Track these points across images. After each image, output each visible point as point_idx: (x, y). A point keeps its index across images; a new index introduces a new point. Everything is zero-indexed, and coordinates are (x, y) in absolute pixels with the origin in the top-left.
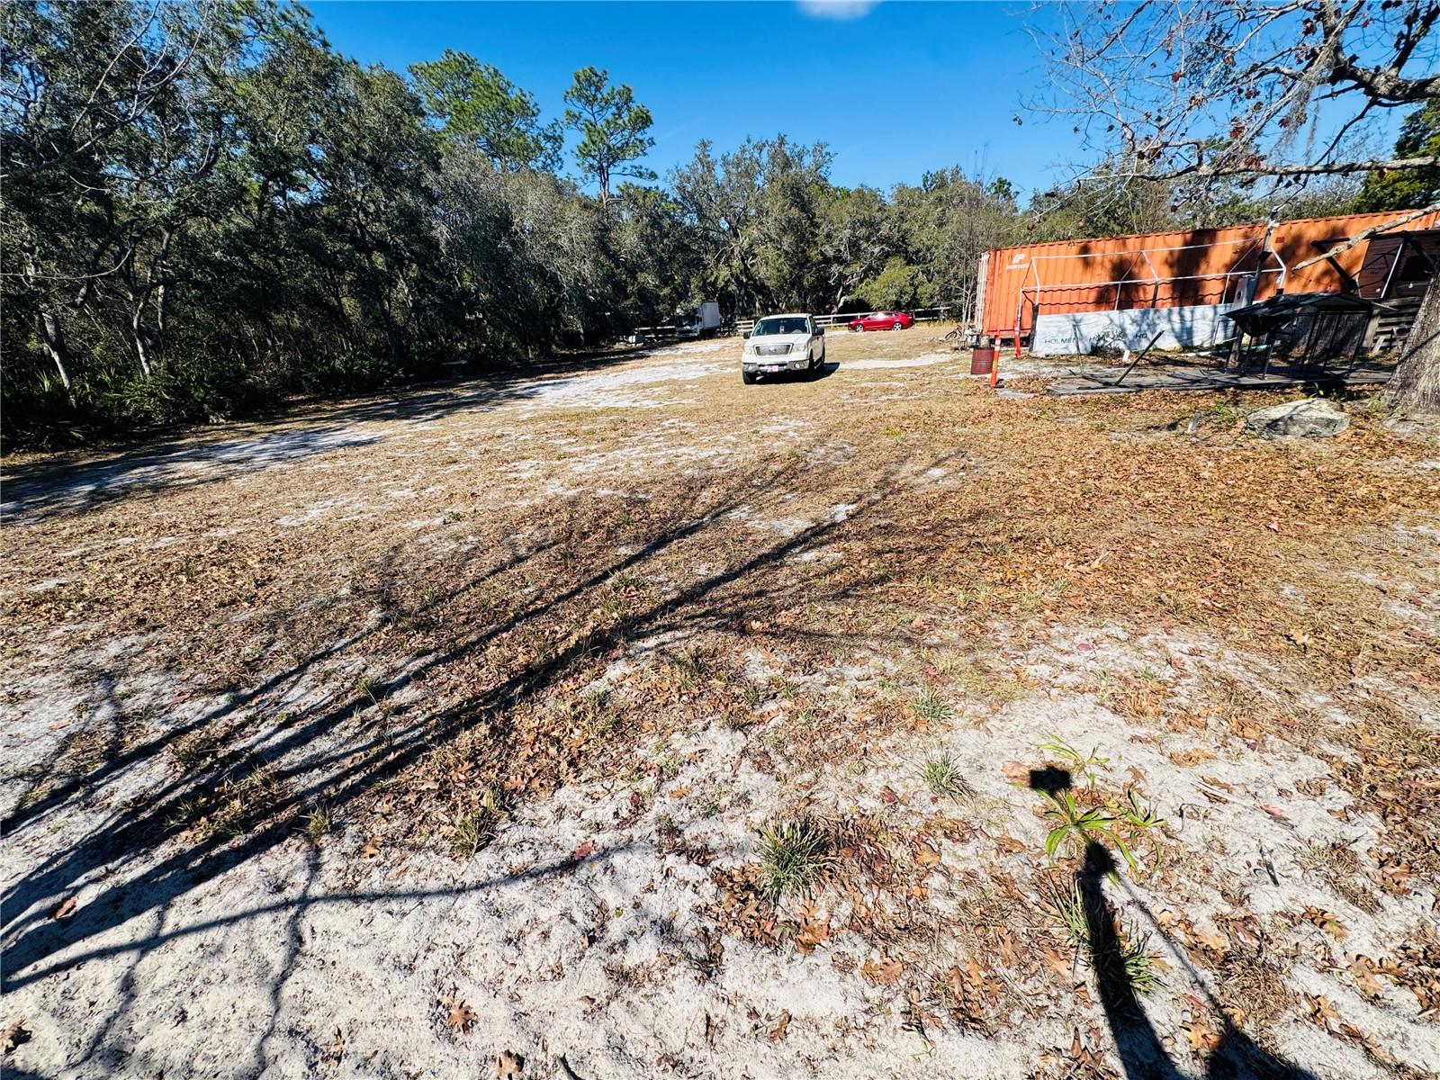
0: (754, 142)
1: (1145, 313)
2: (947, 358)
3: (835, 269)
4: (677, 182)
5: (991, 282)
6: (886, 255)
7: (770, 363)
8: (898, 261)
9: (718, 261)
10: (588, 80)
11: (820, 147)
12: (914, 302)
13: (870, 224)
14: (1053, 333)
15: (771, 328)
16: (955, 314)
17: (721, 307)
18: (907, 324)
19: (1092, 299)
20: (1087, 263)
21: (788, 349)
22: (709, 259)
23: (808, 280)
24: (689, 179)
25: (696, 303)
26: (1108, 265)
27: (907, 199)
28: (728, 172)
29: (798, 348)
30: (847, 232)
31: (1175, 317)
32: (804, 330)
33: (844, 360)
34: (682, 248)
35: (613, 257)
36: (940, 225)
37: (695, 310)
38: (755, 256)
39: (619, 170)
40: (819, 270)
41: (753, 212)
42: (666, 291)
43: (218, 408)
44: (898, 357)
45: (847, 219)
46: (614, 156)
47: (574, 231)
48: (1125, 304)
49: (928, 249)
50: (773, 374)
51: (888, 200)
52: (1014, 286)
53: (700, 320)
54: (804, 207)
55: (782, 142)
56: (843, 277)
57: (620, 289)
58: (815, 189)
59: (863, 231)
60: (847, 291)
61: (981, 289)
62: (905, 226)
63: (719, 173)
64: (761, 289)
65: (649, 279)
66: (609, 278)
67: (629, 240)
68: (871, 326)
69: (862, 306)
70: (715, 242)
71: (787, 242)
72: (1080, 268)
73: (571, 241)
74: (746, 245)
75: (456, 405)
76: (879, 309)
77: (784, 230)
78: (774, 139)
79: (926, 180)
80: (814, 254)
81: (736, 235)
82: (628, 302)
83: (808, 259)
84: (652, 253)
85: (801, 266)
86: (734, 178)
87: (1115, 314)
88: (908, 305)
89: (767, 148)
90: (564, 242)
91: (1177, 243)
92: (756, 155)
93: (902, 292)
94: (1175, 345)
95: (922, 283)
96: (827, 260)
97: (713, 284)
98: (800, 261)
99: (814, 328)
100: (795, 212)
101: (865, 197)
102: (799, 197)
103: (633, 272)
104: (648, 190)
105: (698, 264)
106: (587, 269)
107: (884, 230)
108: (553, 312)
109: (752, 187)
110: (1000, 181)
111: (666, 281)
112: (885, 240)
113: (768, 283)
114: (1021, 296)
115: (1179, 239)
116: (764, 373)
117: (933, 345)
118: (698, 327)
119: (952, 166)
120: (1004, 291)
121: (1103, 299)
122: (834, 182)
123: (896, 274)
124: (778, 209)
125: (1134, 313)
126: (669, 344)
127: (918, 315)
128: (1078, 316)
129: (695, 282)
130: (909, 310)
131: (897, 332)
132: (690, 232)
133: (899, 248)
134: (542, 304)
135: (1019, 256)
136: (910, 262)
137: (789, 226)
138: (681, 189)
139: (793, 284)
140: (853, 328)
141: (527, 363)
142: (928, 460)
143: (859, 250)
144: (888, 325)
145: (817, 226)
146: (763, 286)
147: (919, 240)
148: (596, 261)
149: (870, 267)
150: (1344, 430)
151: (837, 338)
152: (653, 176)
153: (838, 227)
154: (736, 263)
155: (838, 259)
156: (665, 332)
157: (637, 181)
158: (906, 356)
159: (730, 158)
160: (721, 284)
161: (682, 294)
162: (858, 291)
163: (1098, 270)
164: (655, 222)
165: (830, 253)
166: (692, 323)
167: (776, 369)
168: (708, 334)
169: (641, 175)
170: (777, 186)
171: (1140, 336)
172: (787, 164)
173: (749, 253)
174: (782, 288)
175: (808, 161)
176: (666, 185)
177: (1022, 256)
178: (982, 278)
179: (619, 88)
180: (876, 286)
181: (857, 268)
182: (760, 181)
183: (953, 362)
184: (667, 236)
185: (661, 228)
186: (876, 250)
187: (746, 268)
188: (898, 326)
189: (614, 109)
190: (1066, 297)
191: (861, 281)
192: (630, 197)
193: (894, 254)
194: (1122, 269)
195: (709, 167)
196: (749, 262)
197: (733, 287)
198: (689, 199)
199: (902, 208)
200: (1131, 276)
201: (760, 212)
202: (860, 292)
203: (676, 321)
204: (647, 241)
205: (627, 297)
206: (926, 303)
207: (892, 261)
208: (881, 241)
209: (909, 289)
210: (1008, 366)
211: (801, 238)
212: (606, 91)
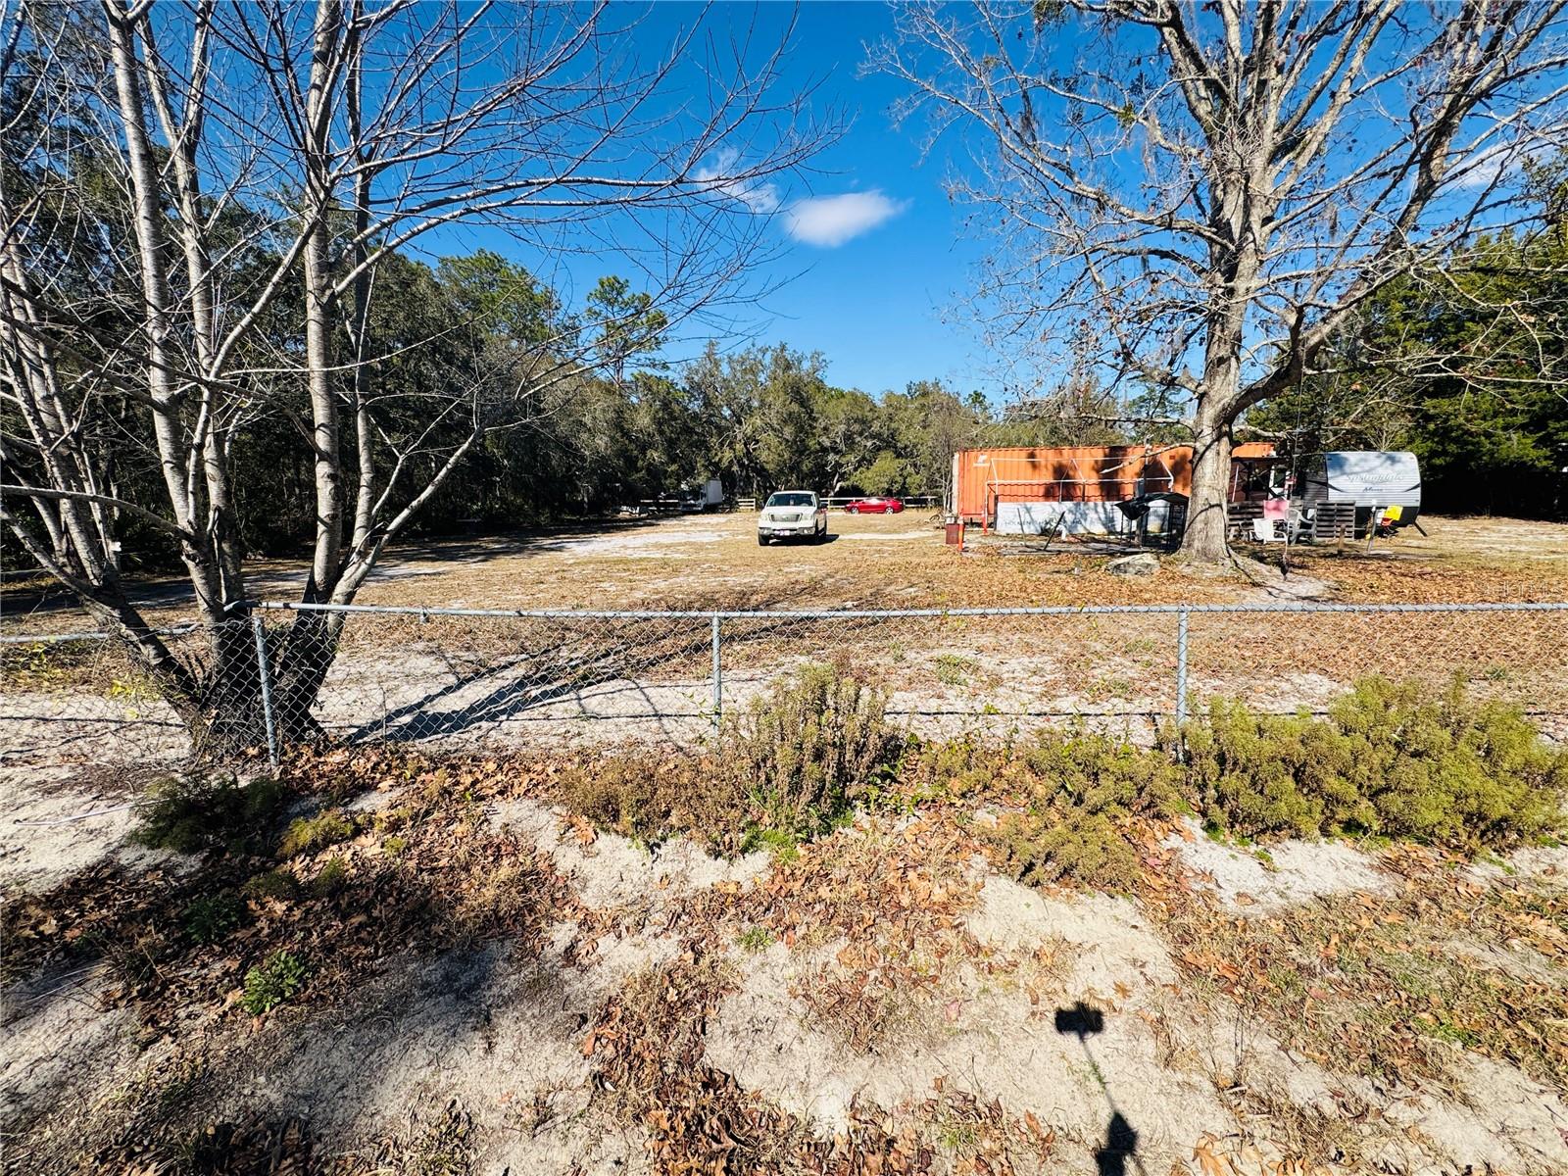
0: (759, 345)
1: (1078, 505)
2: (930, 534)
3: (832, 457)
4: (685, 373)
5: (962, 476)
6: (879, 449)
7: (783, 527)
8: (888, 454)
9: (722, 445)
10: (612, 286)
11: (816, 355)
12: (904, 490)
13: (863, 421)
14: (1009, 516)
15: (783, 501)
16: (938, 502)
17: (724, 485)
18: (898, 509)
19: (1041, 493)
20: (1034, 466)
21: (797, 518)
22: (714, 441)
23: (807, 465)
24: (697, 372)
25: (701, 480)
26: (1050, 468)
27: (895, 404)
28: (733, 368)
29: (806, 517)
30: (843, 427)
31: (1100, 509)
32: (811, 504)
33: (843, 533)
34: (688, 430)
35: (626, 434)
36: (924, 428)
37: (700, 486)
38: (757, 442)
39: (634, 360)
40: (816, 458)
41: (756, 404)
42: (674, 467)
43: (257, 546)
44: (889, 532)
45: (842, 416)
46: (630, 347)
47: (598, 410)
48: (1067, 497)
49: (915, 446)
50: (784, 537)
51: (879, 404)
52: (980, 478)
53: (704, 495)
54: (803, 403)
55: (783, 348)
56: (838, 465)
57: (631, 463)
58: (811, 389)
59: (856, 427)
60: (842, 477)
61: (955, 480)
62: (893, 425)
63: (725, 369)
64: (761, 471)
65: (655, 456)
66: (623, 453)
67: (643, 421)
68: (866, 509)
69: (858, 491)
70: (718, 427)
71: (788, 432)
72: (1030, 469)
73: (594, 418)
74: (749, 432)
76: (872, 495)
77: (785, 422)
78: (776, 345)
79: (910, 388)
80: (812, 443)
81: (740, 423)
82: (640, 475)
83: (807, 448)
84: (661, 433)
85: (801, 453)
86: (739, 375)
87: (1055, 504)
88: (899, 493)
89: (769, 353)
90: (587, 420)
91: (1099, 455)
92: (760, 357)
93: (893, 482)
94: (1103, 530)
95: (910, 475)
96: (824, 450)
97: (716, 464)
98: (800, 449)
99: (819, 502)
100: (795, 407)
101: (858, 400)
102: (798, 393)
103: (644, 448)
104: (660, 378)
105: (702, 445)
106: (602, 443)
107: (876, 427)
108: (569, 482)
109: (756, 382)
110: (978, 395)
111: (673, 460)
112: (877, 436)
113: (767, 467)
114: (987, 488)
115: (1101, 452)
116: (778, 537)
117: (919, 525)
118: (702, 502)
119: (931, 381)
120: (973, 483)
121: (1049, 494)
122: (829, 383)
123: (886, 466)
124: (780, 404)
125: (1069, 504)
126: (675, 516)
127: (908, 502)
128: (1029, 505)
129: (700, 463)
130: (899, 497)
131: (889, 514)
132: (695, 417)
133: (888, 442)
134: (561, 472)
135: (982, 458)
136: (899, 456)
137: (789, 419)
138: (689, 379)
139: (792, 469)
140: (850, 510)
141: (538, 524)
142: (906, 584)
143: (853, 443)
144: (881, 509)
145: (815, 420)
146: (763, 469)
147: (907, 437)
148: (612, 438)
149: (864, 458)
150: (1157, 570)
151: (836, 518)
153: (834, 423)
154: (739, 447)
155: (835, 450)
156: (666, 505)
157: (649, 371)
158: (895, 532)
159: (735, 357)
160: (725, 463)
161: (689, 471)
162: (853, 478)
163: (1043, 471)
164: (666, 407)
165: (827, 443)
166: (696, 498)
167: (787, 533)
168: (711, 509)
169: (654, 366)
170: (779, 384)
171: (1076, 522)
172: (788, 367)
173: (749, 439)
174: (781, 471)
175: (806, 365)
176: (677, 376)
177: (984, 457)
178: (956, 471)
179: (639, 293)
180: (869, 474)
181: (852, 458)
182: (762, 378)
183: (936, 537)
184: (675, 419)
185: (671, 411)
186: (869, 444)
187: (748, 451)
188: (890, 511)
189: (633, 311)
190: (1021, 491)
191: (856, 469)
192: (647, 384)
193: (885, 448)
194: (1060, 471)
195: (717, 364)
196: (751, 447)
197: (735, 468)
198: (695, 388)
199: (891, 410)
200: (1068, 477)
201: (763, 403)
202: (855, 479)
203: (682, 495)
204: (659, 423)
205: (638, 471)
206: (914, 492)
207: (883, 454)
208: (872, 436)
209: (899, 479)
210: (973, 538)
211: (801, 429)
212: (626, 296)
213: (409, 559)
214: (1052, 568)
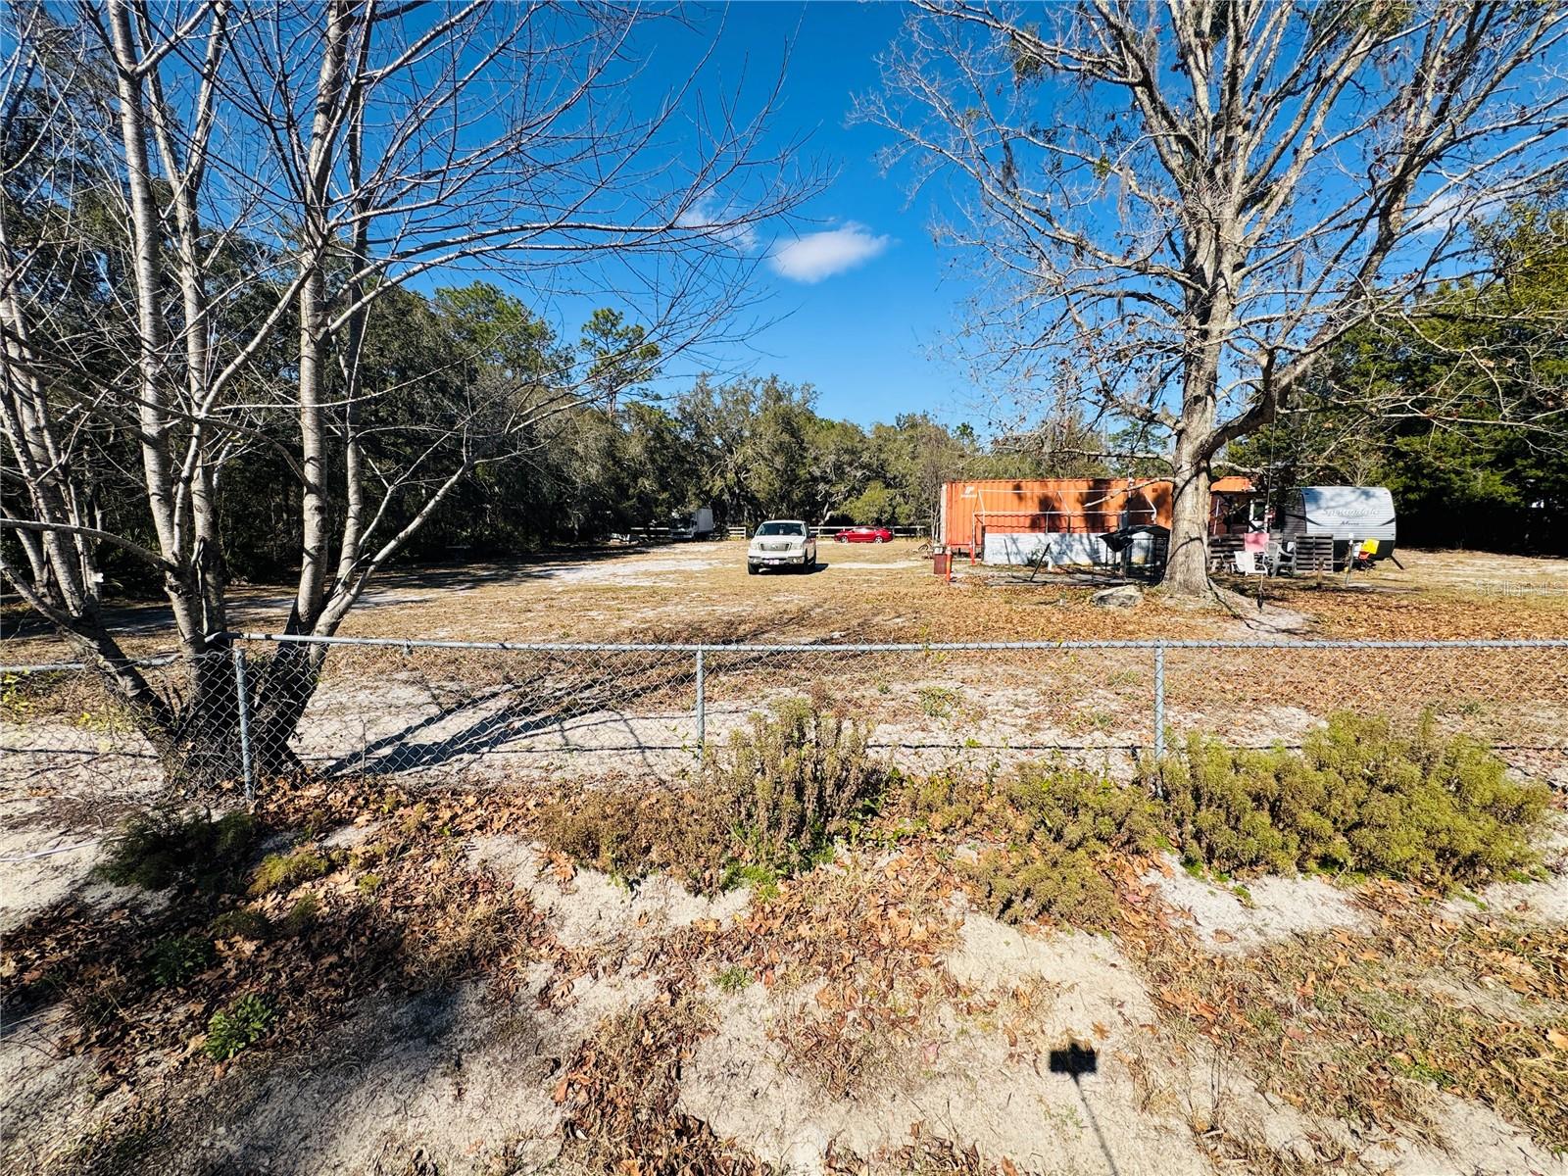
0: (750, 377)
1: (1063, 536)
2: (916, 564)
3: (821, 487)
4: (678, 404)
5: (950, 507)
6: (869, 479)
7: (773, 557)
8: (878, 484)
9: (713, 473)
10: (606, 318)
11: (806, 387)
12: (893, 520)
13: (852, 452)
14: (997, 549)
15: (772, 530)
16: (927, 532)
17: (714, 513)
18: (887, 539)
19: (1027, 524)
20: (1020, 497)
21: (787, 547)
22: (705, 470)
23: (797, 495)
24: (689, 403)
25: (692, 508)
26: (1036, 500)
27: (884, 435)
28: (724, 399)
29: (795, 547)
30: (833, 457)
31: (1085, 541)
32: (800, 533)
33: (832, 562)
34: (679, 459)
35: (618, 462)
36: (913, 459)
37: (691, 515)
38: (748, 471)
39: (627, 390)
40: (806, 487)
41: (747, 434)
42: (665, 495)
43: (242, 572)
44: (877, 562)
45: (832, 447)
46: (623, 377)
47: (590, 439)
48: (1053, 529)
49: (904, 476)
50: (774, 566)
51: (868, 435)
52: (968, 509)
53: (695, 523)
54: (794, 433)
55: (774, 380)
56: (828, 495)
57: (622, 491)
58: (802, 420)
59: (846, 458)
60: (832, 506)
61: (943, 510)
62: (882, 456)
63: (717, 400)
64: (752, 500)
65: (647, 484)
66: (614, 481)
67: (635, 449)
68: (855, 538)
69: (847, 520)
70: (709, 456)
71: (779, 461)
72: (1016, 500)
73: (586, 447)
74: (740, 461)
75: (477, 582)
76: (861, 525)
77: (776, 451)
78: (767, 377)
79: (898, 419)
80: (802, 472)
81: (731, 452)
82: (631, 503)
83: (797, 477)
84: (653, 461)
85: (792, 483)
86: (730, 405)
87: (1041, 535)
88: (888, 522)
89: (761, 384)
90: (580, 448)
91: (1083, 487)
92: (751, 388)
93: (882, 511)
94: (1088, 561)
95: (899, 504)
96: (814, 479)
97: (707, 493)
98: (790, 479)
99: (808, 532)
100: (786, 437)
101: (848, 430)
102: (789, 424)
103: (636, 476)
104: (652, 408)
105: (694, 473)
106: (593, 471)
107: (865, 457)
108: (560, 508)
109: (747, 413)
110: (965, 427)
111: (664, 488)
112: (867, 466)
113: (758, 495)
114: (974, 519)
115: (1085, 484)
116: (767, 566)
117: (908, 554)
118: (692, 530)
119: (919, 413)
120: (961, 514)
121: (1035, 525)
122: (819, 414)
123: (876, 496)
124: (770, 434)
125: (1055, 536)
126: (665, 544)
127: (897, 531)
128: (1015, 535)
129: (691, 491)
130: (888, 527)
131: (878, 544)
132: (687, 446)
133: (877, 473)
134: (552, 499)
135: (970, 489)
136: (888, 486)
137: (780, 449)
138: (682, 410)
139: (782, 498)
140: (839, 539)
141: (528, 551)
142: (893, 614)
143: (843, 473)
144: (871, 538)
145: (805, 450)
146: (754, 498)
147: (896, 468)
148: (604, 467)
149: (853, 488)
150: (1140, 602)
151: (826, 547)
152: (658, 398)
153: (824, 454)
154: (730, 476)
155: (825, 479)
156: (657, 533)
157: (642, 401)
158: (884, 561)
159: (728, 388)
160: (715, 492)
161: (680, 499)
162: (843, 508)
163: (1030, 503)
164: (658, 436)
165: (817, 473)
166: (687, 526)
167: (777, 562)
168: (701, 537)
169: (647, 396)
170: (770, 415)
171: (1062, 553)
172: (779, 398)
173: (740, 469)
174: (772, 500)
175: (797, 396)
176: (670, 408)
177: (972, 489)
178: (943, 502)
179: (632, 326)
180: (859, 504)
181: (842, 488)
182: (753, 409)
183: (923, 566)
184: (667, 448)
185: (663, 440)
186: (859, 474)
187: (739, 480)
188: (879, 540)
189: (626, 342)
190: (1008, 522)
191: (845, 499)
192: (639, 414)
193: (874, 479)
194: (1046, 503)
195: (708, 395)
196: (742, 476)
197: (726, 497)
198: (687, 417)
199: (880, 441)
200: (1053, 509)
201: (754, 434)
202: (845, 508)
203: (673, 523)
204: (651, 451)
205: (629, 498)
206: (903, 521)
207: (872, 484)
208: (862, 467)
209: (889, 509)
210: (960, 569)
211: (791, 459)
212: (620, 328)
213: (395, 586)
214: (1037, 599)
